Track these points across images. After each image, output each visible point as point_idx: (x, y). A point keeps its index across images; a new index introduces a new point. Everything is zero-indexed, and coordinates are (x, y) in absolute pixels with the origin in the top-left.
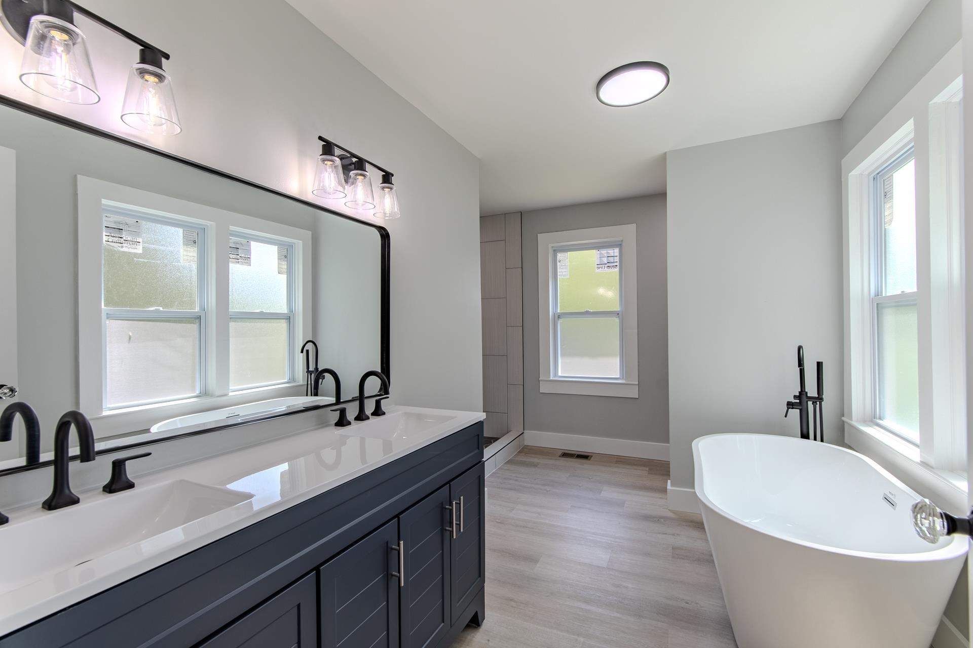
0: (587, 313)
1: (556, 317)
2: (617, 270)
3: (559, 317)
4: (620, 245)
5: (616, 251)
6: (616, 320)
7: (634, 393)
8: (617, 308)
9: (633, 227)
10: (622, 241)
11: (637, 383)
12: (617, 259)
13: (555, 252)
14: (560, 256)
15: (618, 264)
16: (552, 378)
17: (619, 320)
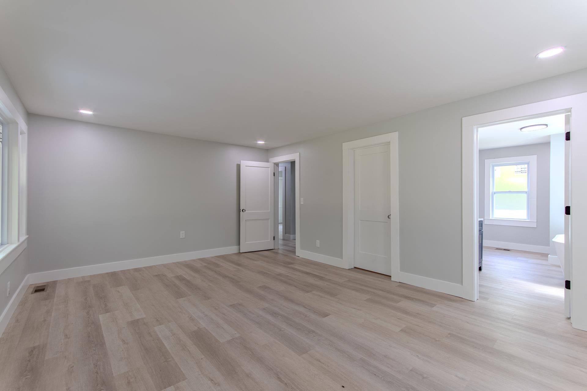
0: (510, 192)
1: (493, 193)
2: (526, 174)
3: (495, 193)
4: (528, 164)
5: (526, 166)
6: (526, 195)
7: (535, 225)
8: (526, 190)
9: (535, 157)
10: (529, 162)
11: (536, 221)
12: (526, 169)
13: (493, 166)
14: (495, 168)
15: (526, 171)
16: (491, 218)
17: (527, 195)
